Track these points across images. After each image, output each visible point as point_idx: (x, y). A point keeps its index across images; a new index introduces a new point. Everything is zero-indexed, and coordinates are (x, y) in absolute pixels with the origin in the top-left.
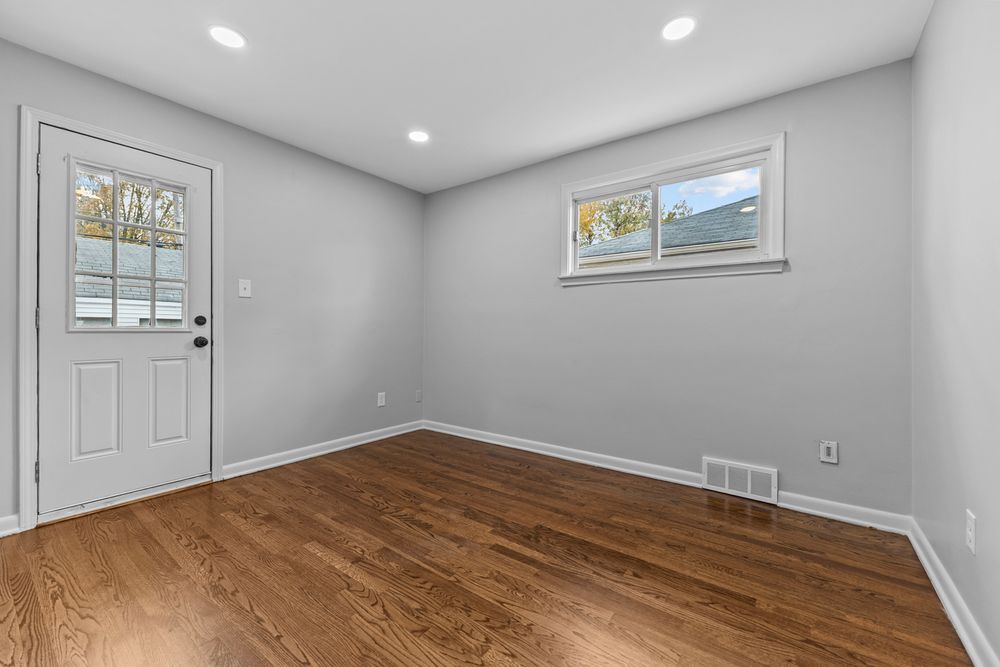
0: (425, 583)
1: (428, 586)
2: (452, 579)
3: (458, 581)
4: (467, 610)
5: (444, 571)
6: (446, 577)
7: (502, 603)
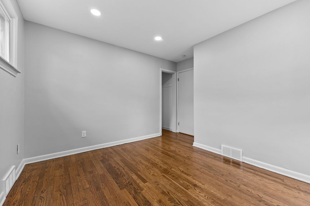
0: (170, 174)
1: (170, 173)
2: (163, 174)
3: (161, 173)
4: (161, 167)
5: (165, 177)
6: (164, 175)
7: (152, 167)
